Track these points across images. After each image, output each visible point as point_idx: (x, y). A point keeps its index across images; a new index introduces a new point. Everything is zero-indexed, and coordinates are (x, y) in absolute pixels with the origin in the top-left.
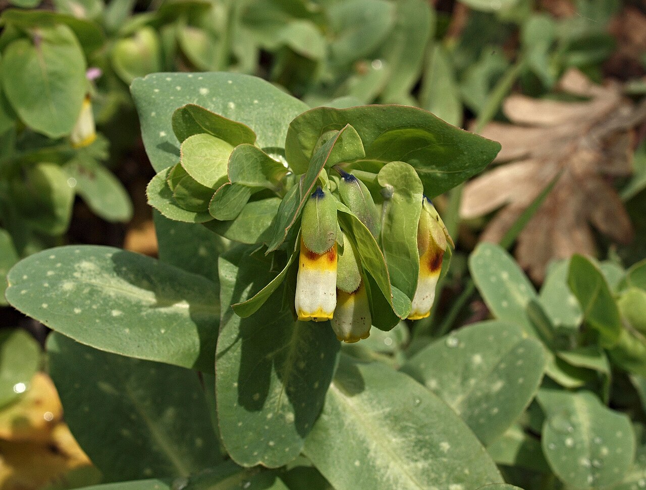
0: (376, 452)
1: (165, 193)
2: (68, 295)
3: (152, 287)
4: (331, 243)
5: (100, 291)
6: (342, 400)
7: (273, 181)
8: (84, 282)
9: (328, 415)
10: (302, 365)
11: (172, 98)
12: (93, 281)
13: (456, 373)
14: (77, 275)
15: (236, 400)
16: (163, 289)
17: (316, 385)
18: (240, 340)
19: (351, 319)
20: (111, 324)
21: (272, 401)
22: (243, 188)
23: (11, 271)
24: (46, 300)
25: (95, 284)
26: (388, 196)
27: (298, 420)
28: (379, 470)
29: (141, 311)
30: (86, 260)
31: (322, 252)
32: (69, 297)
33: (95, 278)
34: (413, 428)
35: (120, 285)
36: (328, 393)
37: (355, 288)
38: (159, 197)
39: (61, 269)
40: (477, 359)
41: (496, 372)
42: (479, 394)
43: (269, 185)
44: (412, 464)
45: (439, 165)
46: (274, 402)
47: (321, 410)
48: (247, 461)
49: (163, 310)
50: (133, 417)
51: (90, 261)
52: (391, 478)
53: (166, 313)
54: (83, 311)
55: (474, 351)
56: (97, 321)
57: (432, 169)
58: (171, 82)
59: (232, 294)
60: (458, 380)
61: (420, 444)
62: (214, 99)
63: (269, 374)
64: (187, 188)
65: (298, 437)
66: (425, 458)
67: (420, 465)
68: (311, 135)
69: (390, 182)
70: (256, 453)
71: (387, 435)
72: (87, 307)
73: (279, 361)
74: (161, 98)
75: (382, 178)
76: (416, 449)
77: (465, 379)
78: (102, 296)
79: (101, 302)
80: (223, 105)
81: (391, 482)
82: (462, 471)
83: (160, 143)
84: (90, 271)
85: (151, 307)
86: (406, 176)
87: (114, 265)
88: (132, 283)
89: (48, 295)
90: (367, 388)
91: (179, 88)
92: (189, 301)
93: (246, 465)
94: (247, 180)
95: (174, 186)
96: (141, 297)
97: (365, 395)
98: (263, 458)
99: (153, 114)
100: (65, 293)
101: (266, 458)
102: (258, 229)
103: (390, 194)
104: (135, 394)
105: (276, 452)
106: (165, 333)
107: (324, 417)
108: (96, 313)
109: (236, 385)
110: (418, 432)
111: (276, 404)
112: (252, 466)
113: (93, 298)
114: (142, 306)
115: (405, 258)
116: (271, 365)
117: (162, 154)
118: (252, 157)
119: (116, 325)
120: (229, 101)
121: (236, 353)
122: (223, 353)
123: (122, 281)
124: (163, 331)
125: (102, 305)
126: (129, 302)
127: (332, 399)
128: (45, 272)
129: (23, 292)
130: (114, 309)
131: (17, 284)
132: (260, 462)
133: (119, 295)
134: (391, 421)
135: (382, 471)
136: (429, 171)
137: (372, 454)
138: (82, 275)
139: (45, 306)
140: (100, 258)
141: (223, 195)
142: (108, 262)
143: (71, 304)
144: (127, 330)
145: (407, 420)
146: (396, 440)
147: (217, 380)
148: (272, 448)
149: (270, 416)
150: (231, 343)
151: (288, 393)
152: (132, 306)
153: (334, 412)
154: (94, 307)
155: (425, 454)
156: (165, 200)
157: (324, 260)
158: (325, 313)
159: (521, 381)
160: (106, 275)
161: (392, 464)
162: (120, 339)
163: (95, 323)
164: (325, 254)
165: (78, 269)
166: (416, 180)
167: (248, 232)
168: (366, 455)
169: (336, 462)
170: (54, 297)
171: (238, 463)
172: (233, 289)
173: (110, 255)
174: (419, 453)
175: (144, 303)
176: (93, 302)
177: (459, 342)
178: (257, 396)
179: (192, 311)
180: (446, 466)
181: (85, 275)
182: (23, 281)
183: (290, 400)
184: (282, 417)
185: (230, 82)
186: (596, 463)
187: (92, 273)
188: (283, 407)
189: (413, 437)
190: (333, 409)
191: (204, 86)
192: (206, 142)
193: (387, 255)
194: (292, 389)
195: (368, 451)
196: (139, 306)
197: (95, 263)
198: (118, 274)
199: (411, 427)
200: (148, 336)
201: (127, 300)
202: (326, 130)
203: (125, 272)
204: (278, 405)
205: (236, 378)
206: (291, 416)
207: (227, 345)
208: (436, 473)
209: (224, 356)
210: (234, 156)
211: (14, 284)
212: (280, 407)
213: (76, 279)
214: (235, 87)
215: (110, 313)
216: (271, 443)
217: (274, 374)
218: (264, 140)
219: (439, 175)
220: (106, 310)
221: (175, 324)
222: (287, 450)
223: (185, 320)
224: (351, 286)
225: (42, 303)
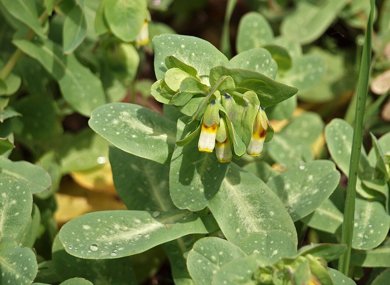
0: (240, 211)
1: (158, 90)
2: (115, 126)
3: (153, 126)
4: (214, 123)
5: (129, 126)
6: (229, 187)
7: (203, 90)
8: (123, 121)
9: (221, 192)
10: (209, 169)
11: (169, 48)
12: (127, 121)
13: (299, 183)
14: (120, 117)
15: (178, 180)
16: (157, 128)
17: (215, 178)
18: (182, 155)
19: (223, 153)
20: (131, 141)
21: (194, 182)
22: (188, 94)
23: (93, 111)
24: (105, 127)
25: (127, 122)
26: (246, 104)
27: (206, 192)
28: (240, 220)
29: (145, 137)
30: (126, 111)
31: (209, 126)
32: (115, 127)
33: (128, 119)
34: (259, 203)
35: (139, 124)
36: (222, 182)
37: (223, 141)
38: (156, 91)
39: (114, 114)
40: (311, 177)
41: (317, 185)
42: (307, 194)
43: (202, 92)
44: (256, 220)
45: (271, 94)
46: (195, 183)
47: (218, 189)
48: (181, 206)
49: (155, 137)
50: (145, 183)
51: (127, 111)
52: (246, 223)
53: (156, 139)
54: (120, 134)
55: (310, 174)
56: (126, 139)
57: (268, 95)
58: (170, 39)
59: (181, 135)
60: (300, 186)
61: (261, 211)
62: (186, 51)
63: (194, 171)
64: (167, 90)
65: (205, 199)
66: (263, 217)
67: (260, 220)
68: (218, 76)
69: (248, 99)
70: (185, 204)
71: (247, 205)
72: (122, 132)
73: (199, 166)
74: (164, 47)
75: (244, 97)
76: (259, 213)
77: (303, 186)
78: (130, 128)
79: (129, 131)
80: (190, 54)
81: (245, 225)
82: (278, 225)
83: (161, 67)
84: (126, 116)
85: (150, 135)
86: (254, 97)
87: (138, 114)
88: (144, 124)
89: (107, 125)
90: (241, 183)
91: (173, 43)
92: (167, 134)
93: (181, 208)
94: (190, 91)
95: (162, 88)
96: (146, 130)
97: (239, 186)
98: (189, 206)
99: (160, 54)
100: (113, 125)
101: (190, 206)
102: (194, 110)
103: (247, 104)
104: (148, 172)
105: (194, 204)
106: (154, 147)
107: (219, 193)
108: (126, 135)
109: (178, 173)
110: (261, 205)
111: (196, 184)
112: (184, 209)
113: (126, 129)
114: (146, 134)
115: (248, 131)
116: (194, 167)
117: (161, 72)
118: (193, 82)
119: (133, 142)
120: (193, 52)
121: (180, 160)
122: (174, 160)
123: (140, 122)
124: (153, 147)
125: (128, 132)
126: (141, 132)
127: (224, 185)
128: (107, 114)
129: (96, 122)
130: (134, 134)
131: (95, 118)
132: (187, 208)
133: (137, 129)
134: (250, 198)
135: (242, 220)
136: (267, 96)
137: (238, 212)
138: (123, 118)
139: (104, 129)
140: (132, 110)
141: (178, 97)
142: (135, 113)
143: (116, 130)
144: (138, 144)
145: (256, 200)
146: (251, 208)
147: (170, 170)
148: (193, 203)
149: (192, 188)
150: (178, 156)
151: (202, 180)
152: (142, 134)
153: (224, 191)
154: (125, 132)
155: (263, 215)
156: (158, 93)
157: (210, 129)
158: (209, 150)
159: (325, 190)
160: (133, 119)
161: (247, 218)
162: (134, 148)
163: (125, 140)
164: (211, 126)
165: (121, 115)
166: (257, 100)
167: (190, 111)
168: (235, 212)
169: (221, 213)
170: (109, 126)
171: (177, 207)
172: (182, 133)
173: (137, 110)
174: (260, 215)
175: (147, 133)
176: (125, 130)
177: (305, 168)
178: (187, 179)
179: (168, 140)
180: (271, 222)
181: (124, 118)
182: (97, 117)
183: (202, 183)
184: (198, 190)
185: (195, 43)
186: (366, 237)
187: (127, 117)
188: (199, 185)
189: (258, 207)
190: (223, 190)
191: (184, 44)
192: (177, 72)
193: (243, 129)
194: (203, 178)
195: (237, 210)
196: (145, 134)
197: (129, 113)
198: (138, 119)
199: (258, 203)
200: (146, 148)
201: (140, 131)
202: (224, 75)
203: (142, 118)
204: (197, 185)
205: (179, 170)
206: (202, 190)
207: (177, 156)
208: (266, 225)
209: (175, 161)
210: (184, 82)
211: (93, 118)
212: (198, 185)
213: (119, 119)
214: (197, 46)
215: (132, 136)
216: (193, 200)
217: (196, 171)
218: (205, 71)
219: (271, 98)
220: (130, 134)
221: (159, 144)
222: (200, 204)
223: (164, 143)
224: (222, 140)
225: (103, 128)
